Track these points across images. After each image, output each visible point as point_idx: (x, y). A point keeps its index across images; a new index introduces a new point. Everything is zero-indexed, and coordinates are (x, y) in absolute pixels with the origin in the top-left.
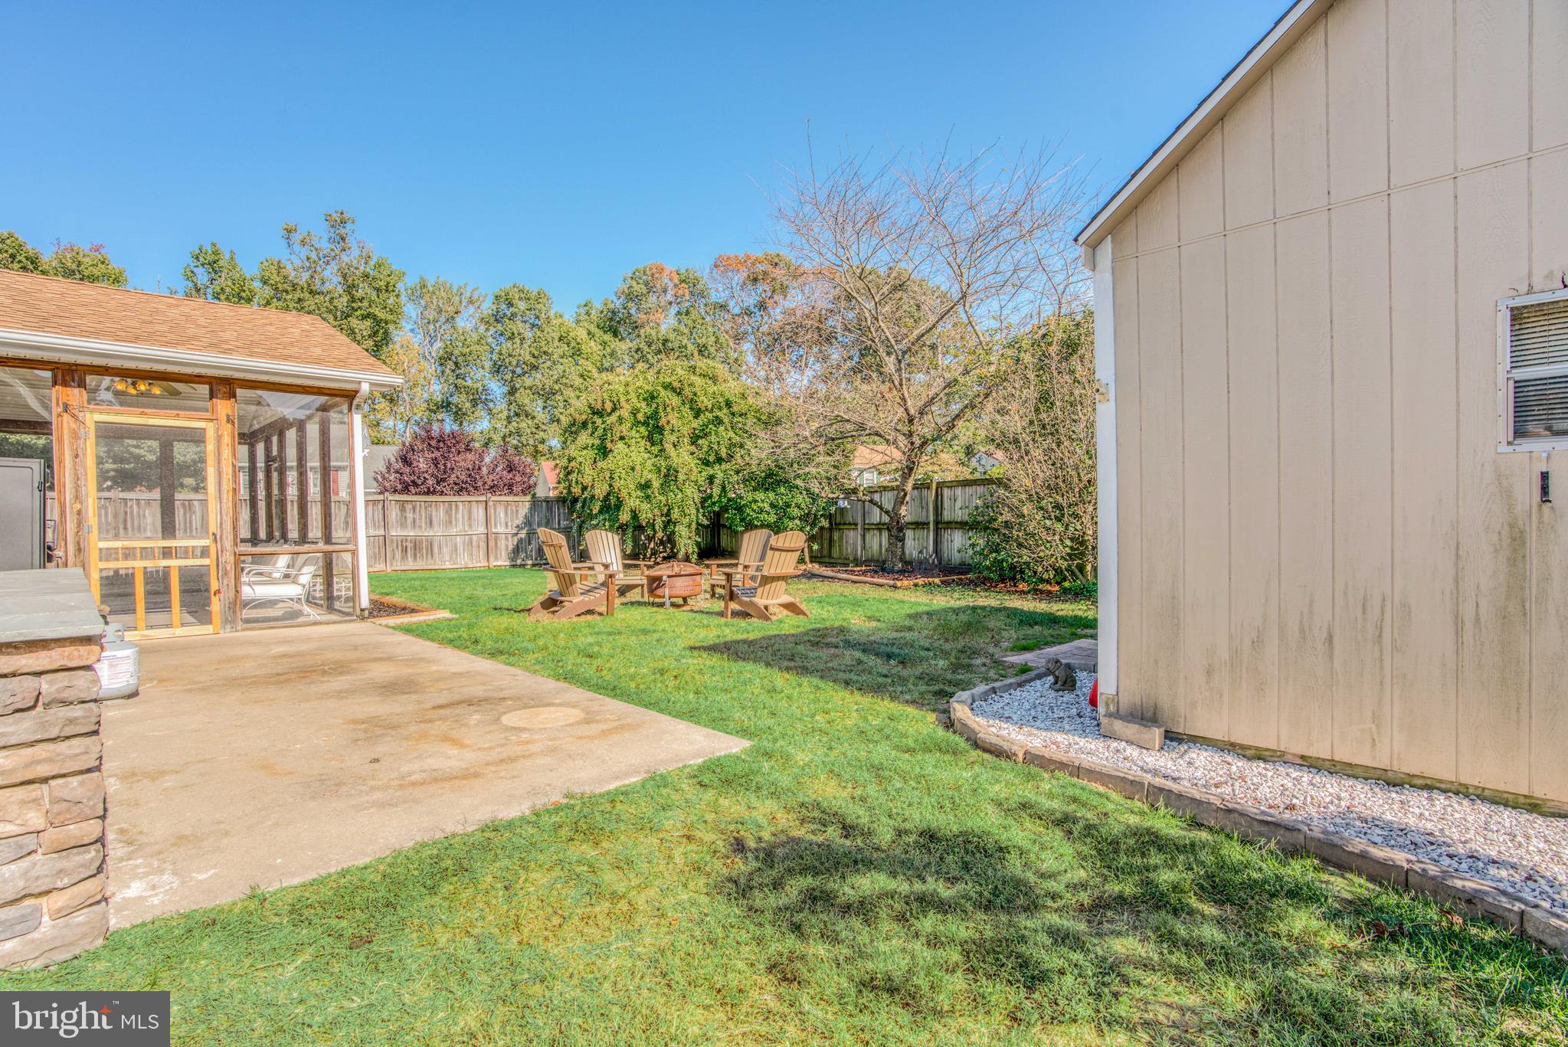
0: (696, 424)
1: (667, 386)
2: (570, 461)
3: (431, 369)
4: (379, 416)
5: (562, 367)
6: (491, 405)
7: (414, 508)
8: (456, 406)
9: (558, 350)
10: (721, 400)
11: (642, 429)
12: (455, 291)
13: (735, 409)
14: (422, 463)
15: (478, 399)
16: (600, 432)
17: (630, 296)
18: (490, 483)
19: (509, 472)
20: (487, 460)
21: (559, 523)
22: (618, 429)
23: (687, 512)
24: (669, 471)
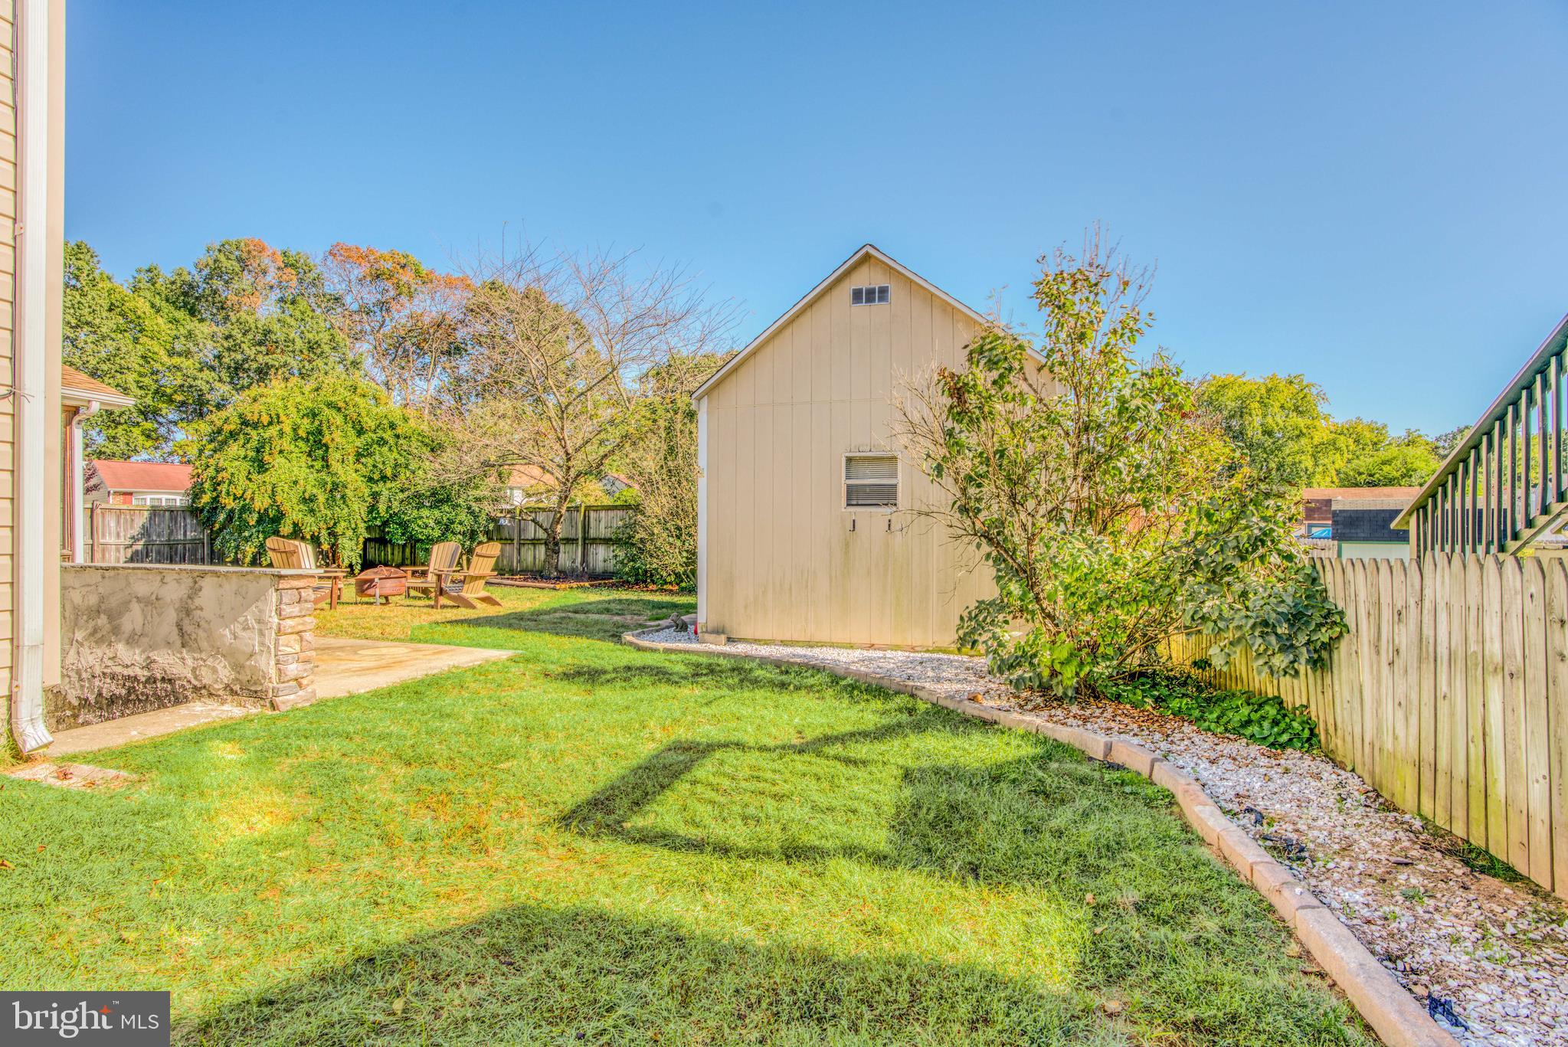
0: (359, 443)
1: (330, 405)
2: (218, 472)
10: (385, 422)
11: (301, 444)
13: (399, 431)
16: (254, 444)
17: (216, 271)
21: (185, 534)
22: (277, 444)
23: (353, 526)
24: (335, 486)
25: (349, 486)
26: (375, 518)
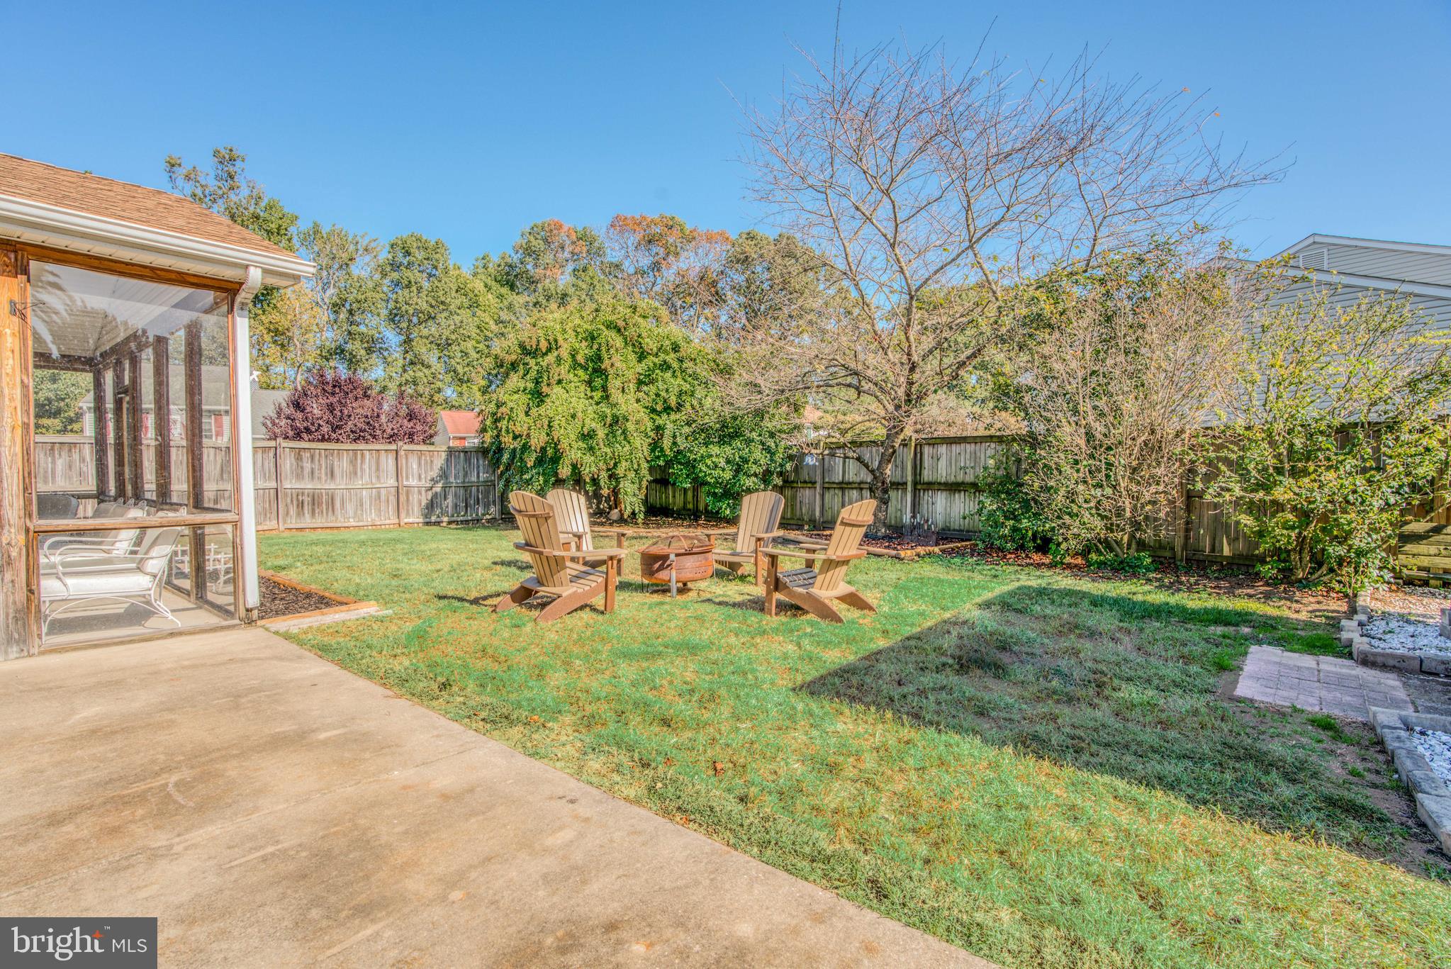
0: (641, 368)
1: (610, 326)
2: (498, 407)
3: (324, 316)
4: (268, 361)
5: (459, 318)
6: (386, 354)
7: (312, 457)
8: (351, 354)
9: (455, 301)
10: (668, 343)
11: (581, 372)
12: (350, 239)
13: (682, 353)
14: (316, 408)
15: (373, 345)
16: (533, 374)
17: (529, 251)
18: (389, 431)
19: (409, 420)
20: (386, 407)
21: (478, 477)
22: (555, 370)
23: (635, 466)
24: (616, 420)
25: (630, 418)
26: (658, 457)
